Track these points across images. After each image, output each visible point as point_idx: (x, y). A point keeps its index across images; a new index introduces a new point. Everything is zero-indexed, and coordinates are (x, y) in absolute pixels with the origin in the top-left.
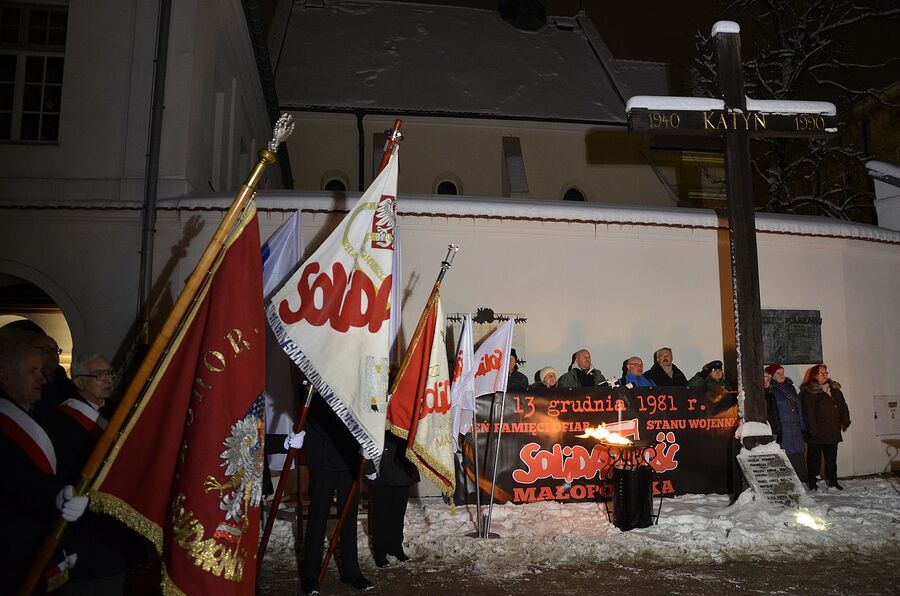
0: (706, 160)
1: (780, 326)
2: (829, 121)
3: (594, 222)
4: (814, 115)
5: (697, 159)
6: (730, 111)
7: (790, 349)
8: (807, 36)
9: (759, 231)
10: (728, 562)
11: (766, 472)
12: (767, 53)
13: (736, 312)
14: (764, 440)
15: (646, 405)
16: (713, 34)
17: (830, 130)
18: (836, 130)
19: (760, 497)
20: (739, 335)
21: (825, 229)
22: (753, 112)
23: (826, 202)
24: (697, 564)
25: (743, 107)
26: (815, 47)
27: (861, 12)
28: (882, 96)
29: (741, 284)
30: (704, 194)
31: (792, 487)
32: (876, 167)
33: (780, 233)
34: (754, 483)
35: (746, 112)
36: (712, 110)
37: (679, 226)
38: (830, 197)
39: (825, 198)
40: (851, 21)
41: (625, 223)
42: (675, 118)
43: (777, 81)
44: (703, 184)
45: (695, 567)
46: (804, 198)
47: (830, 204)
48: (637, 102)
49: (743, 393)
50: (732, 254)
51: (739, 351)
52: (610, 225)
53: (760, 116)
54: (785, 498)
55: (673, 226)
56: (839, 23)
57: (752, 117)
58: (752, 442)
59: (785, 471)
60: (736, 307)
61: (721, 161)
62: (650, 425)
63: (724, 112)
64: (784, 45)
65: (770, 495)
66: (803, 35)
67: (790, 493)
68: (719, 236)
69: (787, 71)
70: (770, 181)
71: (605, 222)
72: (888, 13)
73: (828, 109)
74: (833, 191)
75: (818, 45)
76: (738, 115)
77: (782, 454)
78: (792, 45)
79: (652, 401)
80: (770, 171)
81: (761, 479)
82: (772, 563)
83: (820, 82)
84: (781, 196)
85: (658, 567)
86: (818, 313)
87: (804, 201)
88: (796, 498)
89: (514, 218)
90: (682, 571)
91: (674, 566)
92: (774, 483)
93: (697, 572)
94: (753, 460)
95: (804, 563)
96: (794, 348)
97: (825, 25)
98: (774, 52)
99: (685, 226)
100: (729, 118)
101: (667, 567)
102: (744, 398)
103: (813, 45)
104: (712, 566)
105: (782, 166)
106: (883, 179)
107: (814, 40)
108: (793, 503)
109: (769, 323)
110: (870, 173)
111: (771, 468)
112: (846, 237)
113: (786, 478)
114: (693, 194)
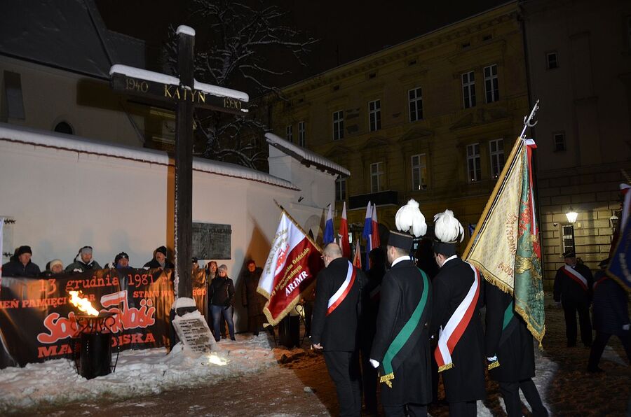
0: (166, 115)
1: (205, 234)
2: (244, 105)
3: (78, 151)
4: (236, 100)
5: (161, 114)
6: (183, 87)
7: (211, 249)
8: (240, 45)
9: (195, 169)
10: (164, 391)
11: (191, 331)
12: (215, 50)
13: (176, 223)
14: (191, 310)
15: (134, 281)
16: (177, 33)
17: (244, 111)
18: (247, 111)
19: (187, 347)
20: (177, 239)
21: (237, 172)
22: (198, 91)
23: (242, 154)
24: (142, 396)
25: (192, 86)
26: (244, 54)
27: (271, 39)
28: (280, 93)
29: (181, 204)
30: (163, 139)
31: (207, 339)
32: (271, 137)
33: (209, 172)
34: (183, 338)
35: (193, 90)
36: (171, 85)
37: (141, 161)
38: (245, 152)
39: (242, 152)
40: (266, 42)
41: (101, 155)
42: (144, 85)
43: (219, 70)
44: (163, 132)
45: (141, 398)
46: (229, 150)
47: (245, 156)
48: (118, 69)
49: (178, 278)
50: (176, 184)
51: (176, 250)
52: (90, 155)
53: (202, 94)
54: (202, 347)
55: (137, 160)
56: (260, 42)
57: (197, 94)
58: (182, 311)
59: (203, 330)
60: (176, 219)
61: (174, 117)
62: (136, 295)
63: (179, 87)
64: (226, 48)
65: (193, 346)
66: (238, 44)
67: (206, 343)
68: (169, 171)
69: (226, 65)
70: (208, 136)
71: (86, 152)
72: (286, 43)
73: (244, 97)
74: (247, 148)
75: (246, 53)
76: (188, 91)
77: (202, 318)
78: (231, 49)
79: (138, 278)
80: (209, 129)
81: (188, 335)
82: (192, 389)
83: (246, 76)
84: (215, 147)
85: (113, 402)
86: (229, 226)
87: (228, 152)
88: (209, 347)
89: (10, 140)
90: (131, 402)
91: (126, 399)
92: (196, 338)
93: (141, 401)
94: (183, 323)
95: (212, 386)
96: (213, 249)
97: (252, 41)
98: (219, 51)
99: (145, 162)
100: (182, 92)
101: (120, 401)
102: (178, 282)
103: (243, 52)
104: (152, 396)
105: (216, 126)
106: (273, 145)
107: (244, 49)
108: (208, 350)
109: (198, 232)
110: (267, 140)
111: (194, 328)
112: (250, 179)
113: (203, 334)
114: (156, 138)
